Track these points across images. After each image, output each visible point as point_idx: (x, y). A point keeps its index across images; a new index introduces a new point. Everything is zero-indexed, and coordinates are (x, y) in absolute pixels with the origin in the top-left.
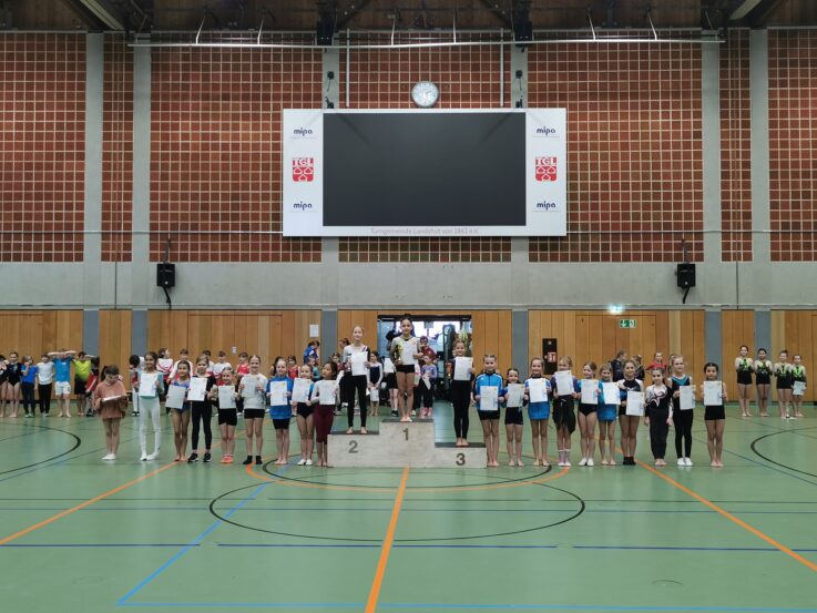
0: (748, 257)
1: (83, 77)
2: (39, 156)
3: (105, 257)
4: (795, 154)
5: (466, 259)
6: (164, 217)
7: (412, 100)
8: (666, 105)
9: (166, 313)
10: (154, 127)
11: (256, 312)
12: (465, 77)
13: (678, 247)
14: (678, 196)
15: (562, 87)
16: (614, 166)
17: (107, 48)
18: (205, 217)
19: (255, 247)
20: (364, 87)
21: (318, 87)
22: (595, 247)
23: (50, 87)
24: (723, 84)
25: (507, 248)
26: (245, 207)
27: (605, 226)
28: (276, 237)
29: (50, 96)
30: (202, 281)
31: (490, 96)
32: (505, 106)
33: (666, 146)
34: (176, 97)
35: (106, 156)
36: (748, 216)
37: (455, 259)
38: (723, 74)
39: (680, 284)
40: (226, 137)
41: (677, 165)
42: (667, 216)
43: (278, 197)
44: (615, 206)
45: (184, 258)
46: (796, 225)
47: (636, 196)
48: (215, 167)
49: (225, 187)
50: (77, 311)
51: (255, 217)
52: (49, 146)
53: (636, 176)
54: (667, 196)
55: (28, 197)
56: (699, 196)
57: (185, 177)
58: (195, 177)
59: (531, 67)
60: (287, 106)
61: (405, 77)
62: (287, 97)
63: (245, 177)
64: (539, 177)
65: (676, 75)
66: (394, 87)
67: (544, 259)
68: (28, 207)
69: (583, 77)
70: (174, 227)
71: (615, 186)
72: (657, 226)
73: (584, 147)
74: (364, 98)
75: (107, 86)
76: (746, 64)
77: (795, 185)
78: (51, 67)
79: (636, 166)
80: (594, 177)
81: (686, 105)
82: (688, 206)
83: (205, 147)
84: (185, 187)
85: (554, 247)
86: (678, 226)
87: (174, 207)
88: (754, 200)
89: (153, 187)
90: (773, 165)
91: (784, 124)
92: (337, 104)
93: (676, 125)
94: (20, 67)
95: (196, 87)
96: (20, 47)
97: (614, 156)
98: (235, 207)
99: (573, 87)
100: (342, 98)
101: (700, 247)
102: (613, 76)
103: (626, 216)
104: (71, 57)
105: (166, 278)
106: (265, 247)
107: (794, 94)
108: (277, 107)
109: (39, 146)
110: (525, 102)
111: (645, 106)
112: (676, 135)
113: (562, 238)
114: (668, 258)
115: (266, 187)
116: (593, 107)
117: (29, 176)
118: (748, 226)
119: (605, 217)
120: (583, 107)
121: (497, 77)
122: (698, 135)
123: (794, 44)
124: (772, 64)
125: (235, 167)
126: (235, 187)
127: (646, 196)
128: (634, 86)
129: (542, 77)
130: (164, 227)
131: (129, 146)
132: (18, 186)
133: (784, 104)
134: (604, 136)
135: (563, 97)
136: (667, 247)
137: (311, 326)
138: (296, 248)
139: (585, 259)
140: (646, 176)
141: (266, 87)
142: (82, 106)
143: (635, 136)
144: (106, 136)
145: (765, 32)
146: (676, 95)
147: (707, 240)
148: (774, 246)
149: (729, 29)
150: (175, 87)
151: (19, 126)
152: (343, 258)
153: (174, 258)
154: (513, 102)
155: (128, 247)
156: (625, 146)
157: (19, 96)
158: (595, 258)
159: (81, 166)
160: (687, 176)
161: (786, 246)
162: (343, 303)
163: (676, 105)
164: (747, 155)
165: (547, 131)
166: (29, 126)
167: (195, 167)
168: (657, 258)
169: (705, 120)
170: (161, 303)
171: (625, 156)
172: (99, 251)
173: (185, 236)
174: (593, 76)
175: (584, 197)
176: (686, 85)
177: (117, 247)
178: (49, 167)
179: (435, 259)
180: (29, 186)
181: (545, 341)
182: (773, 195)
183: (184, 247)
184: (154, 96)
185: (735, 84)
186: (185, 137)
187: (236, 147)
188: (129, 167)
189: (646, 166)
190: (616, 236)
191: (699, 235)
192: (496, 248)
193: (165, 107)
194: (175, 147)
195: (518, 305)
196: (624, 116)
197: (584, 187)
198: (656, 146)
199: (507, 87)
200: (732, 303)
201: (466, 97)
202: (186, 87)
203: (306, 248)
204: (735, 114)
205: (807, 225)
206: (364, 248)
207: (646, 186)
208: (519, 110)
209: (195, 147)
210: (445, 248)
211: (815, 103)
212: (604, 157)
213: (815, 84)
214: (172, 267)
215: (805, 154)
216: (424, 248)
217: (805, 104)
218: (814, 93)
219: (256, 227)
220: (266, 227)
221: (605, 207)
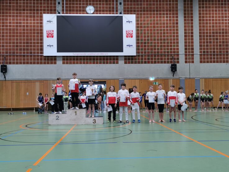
0: (193, 62)
4: (207, 30)
5: (104, 63)
6: (3, 49)
7: (86, 11)
8: (167, 14)
9: (4, 81)
11: (35, 81)
12: (103, 4)
13: (171, 59)
14: (171, 43)
15: (134, 8)
16: (151, 33)
18: (17, 49)
19: (34, 59)
20: (70, 7)
21: (55, 7)
22: (145, 59)
24: (185, 7)
25: (117, 59)
26: (31, 46)
27: (148, 52)
28: (41, 56)
30: (17, 71)
31: (111, 10)
32: (116, 14)
33: (167, 27)
34: (7, 9)
36: (193, 49)
37: (100, 63)
38: (185, 4)
39: (172, 70)
40: (24, 23)
41: (171, 33)
42: (168, 49)
43: (42, 43)
44: (151, 46)
45: (10, 63)
46: (207, 52)
47: (158, 43)
48: (20, 33)
49: (24, 40)
51: (34, 50)
53: (158, 36)
54: (168, 43)
56: (178, 43)
57: (10, 36)
58: (14, 36)
59: (124, 1)
60: (44, 13)
61: (83, 4)
62: (44, 10)
63: (31, 36)
64: (127, 37)
65: (170, 4)
66: (80, 7)
67: (129, 63)
69: (141, 4)
70: (7, 53)
71: (151, 40)
72: (165, 52)
73: (141, 27)
74: (70, 11)
76: (192, 1)
77: (207, 39)
79: (158, 33)
80: (145, 37)
81: (173, 14)
82: (174, 46)
83: (17, 26)
84: (10, 39)
85: (132, 59)
86: (171, 52)
87: (7, 46)
88: (194, 44)
90: (200, 33)
91: (203, 20)
92: (61, 12)
93: (170, 20)
95: (13, 6)
97: (151, 30)
98: (27, 46)
99: (138, 8)
100: (63, 10)
101: (178, 59)
102: (150, 4)
103: (155, 49)
105: (4, 70)
106: (38, 59)
107: (206, 11)
108: (41, 13)
110: (123, 12)
111: (160, 14)
112: (170, 23)
113: (135, 56)
114: (168, 63)
115: (38, 40)
116: (144, 14)
118: (193, 52)
119: (148, 49)
120: (141, 14)
121: (113, 4)
122: (177, 23)
124: (199, 1)
125: (27, 33)
126: (27, 40)
127: (161, 43)
128: (157, 8)
129: (128, 5)
130: (3, 53)
133: (203, 14)
134: (148, 24)
135: (135, 11)
136: (168, 59)
138: (48, 60)
139: (142, 63)
140: (161, 36)
141: (38, 7)
143: (157, 24)
146: (170, 11)
147: (180, 56)
148: (201, 58)
150: (6, 6)
152: (64, 63)
153: (7, 63)
154: (119, 12)
156: (154, 27)
158: (145, 63)
160: (174, 36)
161: (204, 59)
162: (64, 78)
164: (192, 30)
165: (129, 22)
167: (14, 33)
168: (165, 62)
169: (179, 19)
171: (154, 30)
173: (10, 56)
174: (144, 4)
175: (142, 43)
176: (173, 7)
179: (94, 63)
181: (130, 89)
182: (200, 42)
185: (188, 7)
186: (10, 23)
187: (27, 26)
189: (161, 33)
190: (152, 55)
191: (178, 55)
192: (114, 59)
193: (3, 13)
194: (7, 26)
195: (121, 77)
196: (154, 17)
197: (142, 40)
198: (164, 27)
199: (117, 8)
200: (188, 76)
201: (103, 11)
202: (10, 6)
203: (52, 60)
204: (188, 17)
205: (211, 52)
206: (71, 60)
207: (161, 40)
208: (121, 15)
209: (14, 26)
210: (97, 59)
211: (213, 14)
212: (148, 30)
213: (213, 7)
214: (6, 66)
215: (210, 30)
216: (90, 59)
217: (210, 14)
218: (213, 11)
219: (34, 53)
220: (38, 53)
221: (148, 46)
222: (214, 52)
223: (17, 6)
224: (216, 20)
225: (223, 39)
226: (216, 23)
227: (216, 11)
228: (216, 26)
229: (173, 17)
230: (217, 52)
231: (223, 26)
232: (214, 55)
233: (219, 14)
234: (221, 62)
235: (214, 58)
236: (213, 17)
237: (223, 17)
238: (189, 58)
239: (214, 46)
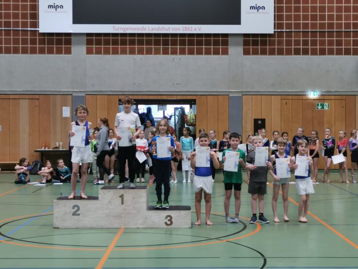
5: (191, 52)
11: (17, 97)
19: (16, 42)
22: (297, 43)
25: (225, 43)
27: (306, 26)
28: (34, 33)
37: (183, 52)
42: (356, 17)
44: (314, 9)
51: (16, 16)
67: (255, 53)
72: (347, 26)
85: (264, 43)
103: (323, 18)
106: (25, 42)
113: (270, 35)
119: (305, 18)
136: (356, 43)
137: (64, 108)
138: (50, 42)
139: (289, 52)
152: (89, 52)
158: (297, 52)
162: (90, 89)
168: (348, 52)
179: (166, 52)
181: (256, 121)
190: (314, 34)
192: (216, 43)
195: (233, 90)
203: (59, 42)
206: (107, 43)
210: (174, 43)
216: (157, 43)
219: (16, 24)
220: (25, 25)
221: (306, 9)
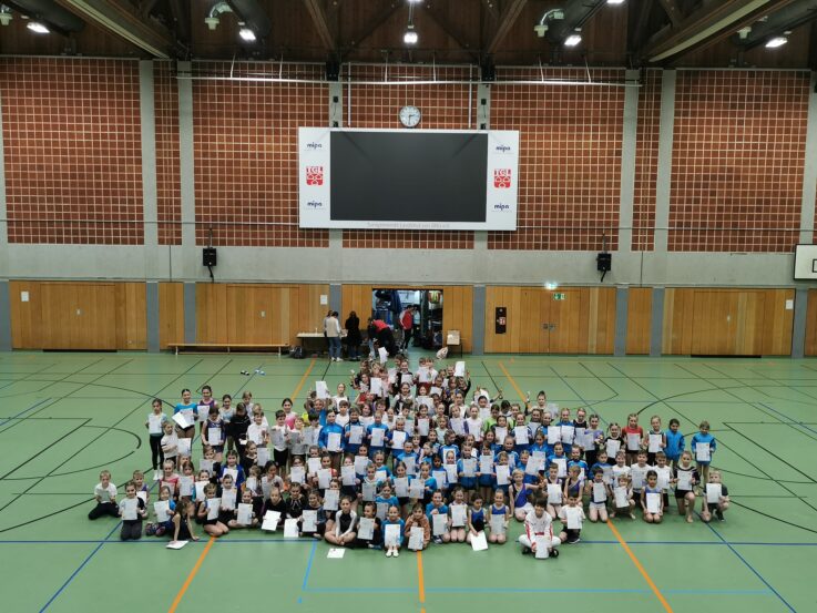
0: (651, 248)
1: (137, 96)
2: (105, 161)
3: (161, 242)
4: (691, 170)
5: (439, 246)
6: (206, 211)
7: (400, 121)
8: (595, 129)
9: (210, 286)
10: (196, 139)
11: (279, 285)
12: (442, 103)
13: (600, 239)
14: (601, 200)
15: (517, 113)
16: (555, 176)
17: (156, 73)
18: (238, 211)
19: (278, 235)
20: (362, 109)
21: (326, 109)
22: (537, 239)
23: (112, 104)
24: (640, 113)
25: (471, 239)
28: (294, 227)
29: (112, 112)
30: (238, 261)
31: (460, 118)
32: (472, 128)
33: (594, 161)
34: (213, 114)
35: (159, 162)
36: (652, 216)
37: (431, 246)
38: (640, 105)
39: (600, 268)
40: (253, 148)
41: (602, 177)
42: (592, 216)
43: (295, 196)
44: (554, 208)
45: (223, 243)
46: (688, 224)
48: (245, 172)
49: (253, 188)
50: (141, 283)
51: (278, 212)
52: (113, 153)
53: (570, 185)
54: (593, 200)
55: (98, 193)
56: (617, 200)
57: (222, 179)
58: (230, 179)
59: (493, 96)
60: (302, 125)
61: (394, 102)
62: (301, 116)
63: (269, 180)
64: (497, 185)
65: (604, 105)
66: (386, 110)
67: (499, 247)
68: (99, 201)
69: (533, 105)
70: (214, 218)
71: (554, 192)
72: (584, 223)
73: (532, 161)
74: (362, 118)
75: (157, 105)
76: (658, 98)
77: (689, 193)
78: (111, 88)
79: (570, 177)
80: (539, 184)
81: (611, 129)
82: (608, 208)
83: (237, 155)
84: (222, 187)
85: (507, 239)
86: (600, 223)
87: (214, 203)
88: (657, 205)
89: (197, 186)
90: (674, 177)
91: (684, 146)
92: (341, 123)
93: (603, 145)
94: (86, 87)
95: (229, 107)
96: (85, 71)
97: (555, 169)
98: (262, 203)
99: (525, 113)
100: (345, 118)
101: (616, 239)
102: (557, 105)
103: (562, 216)
104: (127, 80)
105: (210, 259)
106: (286, 235)
107: (693, 122)
108: (293, 125)
109: (105, 153)
110: (487, 122)
111: (580, 129)
112: (602, 153)
113: (512, 232)
114: (591, 248)
115: (285, 188)
116: (540, 129)
117: (98, 177)
118: (652, 224)
119: (546, 216)
121: (466, 104)
122: (619, 153)
123: (696, 82)
124: (678, 98)
126: (261, 188)
127: (578, 200)
128: (572, 113)
129: (502, 104)
130: (207, 218)
131: (177, 154)
132: (90, 185)
133: (685, 130)
134: (547, 153)
135: (517, 121)
136: (592, 239)
137: (322, 297)
138: (310, 236)
139: (529, 247)
140: (578, 185)
141: (285, 108)
142: (138, 121)
143: (571, 153)
144: (158, 146)
145: (674, 72)
146: (604, 121)
147: (621, 234)
148: (670, 240)
149: (648, 69)
150: (212, 106)
151: (88, 136)
152: (345, 245)
153: (215, 243)
154: (478, 125)
155: (179, 234)
156: (563, 161)
157: (87, 111)
158: (537, 247)
159: (139, 169)
160: (609, 185)
161: (679, 240)
162: (345, 279)
163: (603, 129)
164: (655, 169)
165: (504, 149)
166: (96, 136)
167: (230, 171)
168: (584, 247)
169: (625, 141)
170: (206, 278)
171: (563, 169)
172: (156, 237)
173: (223, 226)
174: (541, 105)
175: (531, 200)
176: (612, 113)
177: (170, 233)
178: (114, 169)
179: (416, 246)
180: (98, 185)
181: (498, 309)
182: (672, 201)
183: (223, 234)
184: (196, 114)
185: (649, 114)
187: (261, 156)
188: (177, 170)
190: (553, 230)
191: (616, 231)
192: (463, 238)
193: (205, 123)
194: (214, 155)
195: (478, 282)
196: (563, 137)
197: (531, 192)
198: (586, 161)
199: (474, 112)
200: (637, 282)
201: (442, 119)
202: (220, 106)
203: (317, 237)
204: (648, 137)
205: (695, 224)
206: (362, 237)
207: (578, 192)
208: (483, 132)
209: (229, 155)
210: (424, 238)
211: (709, 130)
212: (547, 169)
213: (710, 114)
214: (214, 251)
215: (698, 170)
216: (408, 238)
217: (701, 130)
218: (709, 122)
219: (278, 219)
220: (286, 220)
221: (546, 208)
222: (704, 224)
223: (236, 107)
224: (716, 146)
225: (729, 193)
226: (715, 154)
227: (717, 122)
228: (715, 162)
229: (611, 137)
230: (711, 225)
231: (731, 162)
232: (703, 232)
233: (724, 130)
234: (718, 249)
235: (702, 240)
236: (708, 138)
237: (732, 138)
238: (643, 239)
239: (704, 209)
